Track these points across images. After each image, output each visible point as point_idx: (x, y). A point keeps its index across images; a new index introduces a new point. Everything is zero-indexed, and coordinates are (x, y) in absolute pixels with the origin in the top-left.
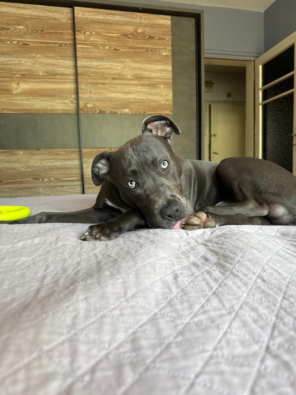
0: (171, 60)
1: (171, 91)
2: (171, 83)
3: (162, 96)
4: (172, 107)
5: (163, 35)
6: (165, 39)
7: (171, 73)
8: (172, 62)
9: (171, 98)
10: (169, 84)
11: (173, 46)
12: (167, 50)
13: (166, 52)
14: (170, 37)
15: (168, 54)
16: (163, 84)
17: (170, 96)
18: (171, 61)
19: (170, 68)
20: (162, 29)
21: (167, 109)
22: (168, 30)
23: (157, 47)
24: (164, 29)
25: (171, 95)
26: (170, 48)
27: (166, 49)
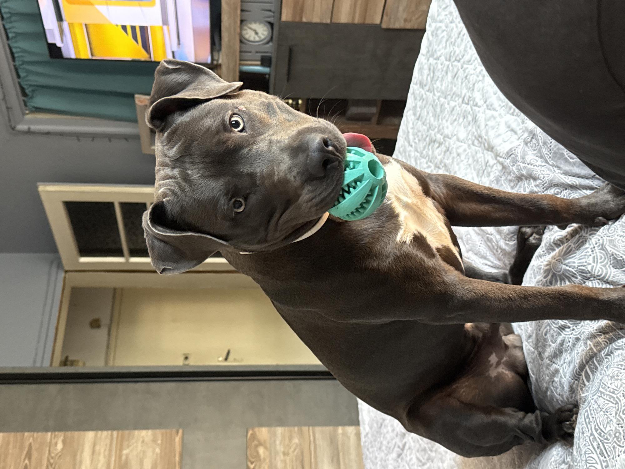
0: (73, 432)
1: (136, 432)
2: (120, 432)
3: (144, 452)
4: (168, 431)
5: (21, 448)
6: (30, 444)
7: (100, 433)
8: (79, 430)
9: (150, 432)
10: (123, 437)
11: (46, 430)
12: (54, 441)
13: (56, 444)
14: (26, 434)
15: (62, 438)
16: (121, 450)
17: (146, 434)
18: (76, 433)
19: (90, 435)
20: (10, 451)
21: (172, 441)
22: (12, 439)
23: (45, 462)
24: (11, 446)
25: (144, 433)
26: (49, 434)
27: (50, 442)
